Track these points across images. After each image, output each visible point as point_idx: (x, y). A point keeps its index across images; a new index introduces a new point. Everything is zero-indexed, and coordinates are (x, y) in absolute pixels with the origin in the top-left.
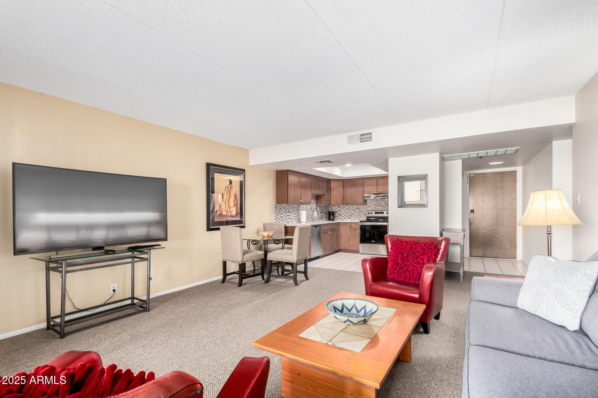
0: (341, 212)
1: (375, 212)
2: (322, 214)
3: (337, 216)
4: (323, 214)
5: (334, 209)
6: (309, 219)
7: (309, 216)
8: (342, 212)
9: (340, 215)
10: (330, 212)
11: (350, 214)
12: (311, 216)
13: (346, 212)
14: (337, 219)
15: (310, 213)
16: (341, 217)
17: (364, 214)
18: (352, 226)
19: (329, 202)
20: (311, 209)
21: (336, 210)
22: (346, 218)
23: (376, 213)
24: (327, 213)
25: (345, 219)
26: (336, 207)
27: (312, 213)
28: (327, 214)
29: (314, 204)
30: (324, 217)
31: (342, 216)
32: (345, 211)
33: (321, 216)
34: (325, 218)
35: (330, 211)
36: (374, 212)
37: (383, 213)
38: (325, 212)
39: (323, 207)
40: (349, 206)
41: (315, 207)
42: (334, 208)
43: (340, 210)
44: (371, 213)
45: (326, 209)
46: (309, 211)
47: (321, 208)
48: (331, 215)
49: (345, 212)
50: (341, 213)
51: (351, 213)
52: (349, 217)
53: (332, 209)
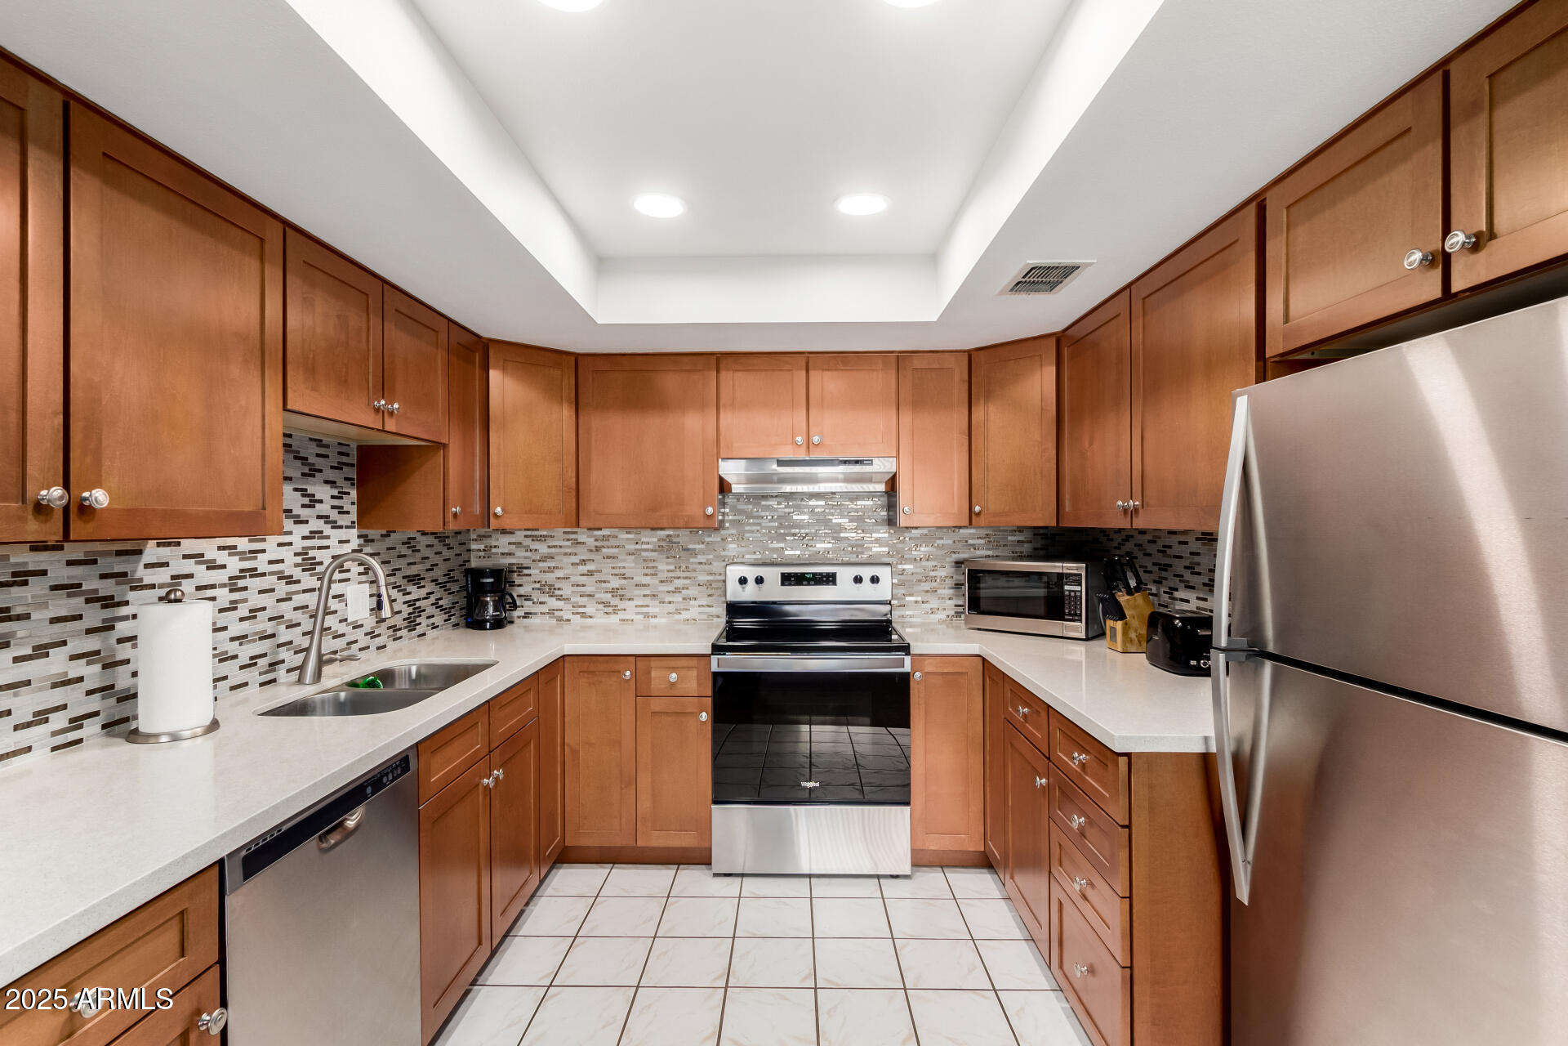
0: (551, 570)
1: (783, 575)
2: (416, 593)
3: (527, 598)
4: (423, 592)
5: (503, 550)
6: (284, 654)
7: (285, 635)
8: (559, 573)
9: (550, 590)
10: (476, 574)
11: (615, 583)
12: (307, 625)
13: (590, 573)
14: (527, 615)
15: (299, 599)
16: (553, 603)
17: (709, 584)
18: (654, 684)
19: (477, 509)
20: (310, 565)
21: (520, 558)
22: (589, 610)
23: (787, 579)
24: (452, 580)
25: (583, 615)
26: (519, 536)
27: (311, 600)
28: (454, 587)
29: (343, 520)
30: (431, 610)
31: (560, 598)
32: (583, 562)
33: (410, 603)
34: (439, 619)
35: (474, 564)
36: (773, 575)
37: (830, 579)
38: (438, 573)
39: (424, 541)
40: (606, 532)
41: (355, 543)
42: (502, 543)
43: (543, 559)
44: (759, 580)
45: (446, 553)
46: (282, 589)
47: (404, 550)
48: (485, 593)
49: (583, 569)
50: (550, 578)
51: (623, 577)
52: (606, 604)
53: (487, 549)
